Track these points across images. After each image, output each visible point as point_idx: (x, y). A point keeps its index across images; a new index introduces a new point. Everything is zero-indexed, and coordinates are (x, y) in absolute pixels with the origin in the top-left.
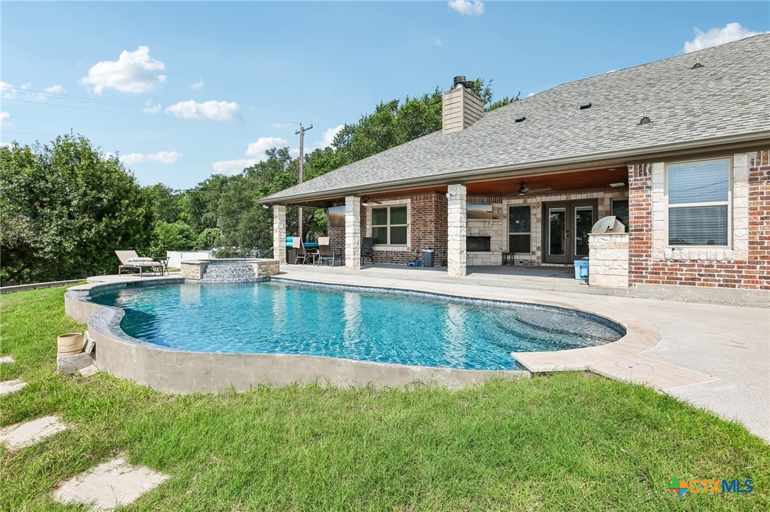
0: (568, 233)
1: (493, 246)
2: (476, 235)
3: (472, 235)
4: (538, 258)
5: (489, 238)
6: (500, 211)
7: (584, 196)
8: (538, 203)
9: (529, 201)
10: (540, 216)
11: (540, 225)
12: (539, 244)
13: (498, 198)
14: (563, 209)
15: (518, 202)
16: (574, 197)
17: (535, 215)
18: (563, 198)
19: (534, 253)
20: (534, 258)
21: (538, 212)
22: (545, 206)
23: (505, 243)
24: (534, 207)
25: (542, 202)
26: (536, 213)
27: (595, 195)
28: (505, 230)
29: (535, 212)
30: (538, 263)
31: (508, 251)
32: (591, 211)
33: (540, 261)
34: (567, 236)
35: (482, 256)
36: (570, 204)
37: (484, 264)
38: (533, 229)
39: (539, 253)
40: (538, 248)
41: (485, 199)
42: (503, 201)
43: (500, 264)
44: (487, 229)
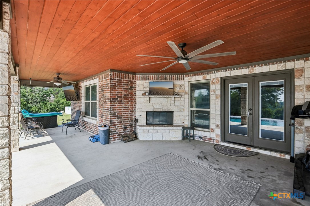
0: (251, 112)
1: (176, 121)
2: (159, 111)
3: (155, 110)
4: (217, 135)
5: (173, 112)
6: (182, 87)
7: (273, 68)
8: (217, 79)
9: (208, 77)
10: (219, 92)
11: (219, 101)
12: (219, 122)
13: (180, 76)
14: (244, 85)
15: (198, 78)
16: (258, 70)
17: (214, 91)
18: (245, 71)
19: (213, 130)
20: (213, 135)
21: (217, 88)
22: (224, 81)
23: (187, 118)
24: (213, 83)
25: (221, 78)
26: (216, 89)
27: (289, 65)
28: (186, 105)
29: (214, 89)
30: (217, 141)
31: (190, 126)
32: (282, 86)
33: (219, 139)
34: (250, 114)
35: (162, 131)
36: (253, 78)
37: (164, 139)
38: (211, 106)
39: (218, 131)
40: (217, 126)
41: (168, 77)
42: (185, 78)
43: (180, 139)
44: (169, 105)
